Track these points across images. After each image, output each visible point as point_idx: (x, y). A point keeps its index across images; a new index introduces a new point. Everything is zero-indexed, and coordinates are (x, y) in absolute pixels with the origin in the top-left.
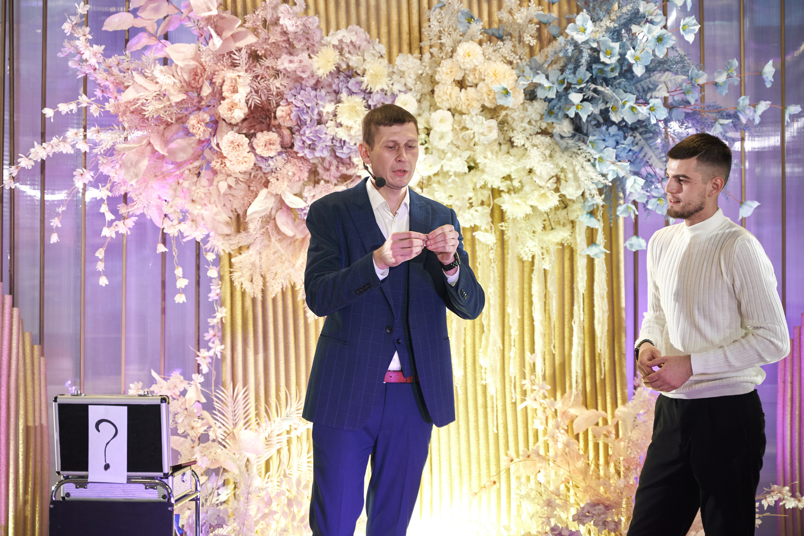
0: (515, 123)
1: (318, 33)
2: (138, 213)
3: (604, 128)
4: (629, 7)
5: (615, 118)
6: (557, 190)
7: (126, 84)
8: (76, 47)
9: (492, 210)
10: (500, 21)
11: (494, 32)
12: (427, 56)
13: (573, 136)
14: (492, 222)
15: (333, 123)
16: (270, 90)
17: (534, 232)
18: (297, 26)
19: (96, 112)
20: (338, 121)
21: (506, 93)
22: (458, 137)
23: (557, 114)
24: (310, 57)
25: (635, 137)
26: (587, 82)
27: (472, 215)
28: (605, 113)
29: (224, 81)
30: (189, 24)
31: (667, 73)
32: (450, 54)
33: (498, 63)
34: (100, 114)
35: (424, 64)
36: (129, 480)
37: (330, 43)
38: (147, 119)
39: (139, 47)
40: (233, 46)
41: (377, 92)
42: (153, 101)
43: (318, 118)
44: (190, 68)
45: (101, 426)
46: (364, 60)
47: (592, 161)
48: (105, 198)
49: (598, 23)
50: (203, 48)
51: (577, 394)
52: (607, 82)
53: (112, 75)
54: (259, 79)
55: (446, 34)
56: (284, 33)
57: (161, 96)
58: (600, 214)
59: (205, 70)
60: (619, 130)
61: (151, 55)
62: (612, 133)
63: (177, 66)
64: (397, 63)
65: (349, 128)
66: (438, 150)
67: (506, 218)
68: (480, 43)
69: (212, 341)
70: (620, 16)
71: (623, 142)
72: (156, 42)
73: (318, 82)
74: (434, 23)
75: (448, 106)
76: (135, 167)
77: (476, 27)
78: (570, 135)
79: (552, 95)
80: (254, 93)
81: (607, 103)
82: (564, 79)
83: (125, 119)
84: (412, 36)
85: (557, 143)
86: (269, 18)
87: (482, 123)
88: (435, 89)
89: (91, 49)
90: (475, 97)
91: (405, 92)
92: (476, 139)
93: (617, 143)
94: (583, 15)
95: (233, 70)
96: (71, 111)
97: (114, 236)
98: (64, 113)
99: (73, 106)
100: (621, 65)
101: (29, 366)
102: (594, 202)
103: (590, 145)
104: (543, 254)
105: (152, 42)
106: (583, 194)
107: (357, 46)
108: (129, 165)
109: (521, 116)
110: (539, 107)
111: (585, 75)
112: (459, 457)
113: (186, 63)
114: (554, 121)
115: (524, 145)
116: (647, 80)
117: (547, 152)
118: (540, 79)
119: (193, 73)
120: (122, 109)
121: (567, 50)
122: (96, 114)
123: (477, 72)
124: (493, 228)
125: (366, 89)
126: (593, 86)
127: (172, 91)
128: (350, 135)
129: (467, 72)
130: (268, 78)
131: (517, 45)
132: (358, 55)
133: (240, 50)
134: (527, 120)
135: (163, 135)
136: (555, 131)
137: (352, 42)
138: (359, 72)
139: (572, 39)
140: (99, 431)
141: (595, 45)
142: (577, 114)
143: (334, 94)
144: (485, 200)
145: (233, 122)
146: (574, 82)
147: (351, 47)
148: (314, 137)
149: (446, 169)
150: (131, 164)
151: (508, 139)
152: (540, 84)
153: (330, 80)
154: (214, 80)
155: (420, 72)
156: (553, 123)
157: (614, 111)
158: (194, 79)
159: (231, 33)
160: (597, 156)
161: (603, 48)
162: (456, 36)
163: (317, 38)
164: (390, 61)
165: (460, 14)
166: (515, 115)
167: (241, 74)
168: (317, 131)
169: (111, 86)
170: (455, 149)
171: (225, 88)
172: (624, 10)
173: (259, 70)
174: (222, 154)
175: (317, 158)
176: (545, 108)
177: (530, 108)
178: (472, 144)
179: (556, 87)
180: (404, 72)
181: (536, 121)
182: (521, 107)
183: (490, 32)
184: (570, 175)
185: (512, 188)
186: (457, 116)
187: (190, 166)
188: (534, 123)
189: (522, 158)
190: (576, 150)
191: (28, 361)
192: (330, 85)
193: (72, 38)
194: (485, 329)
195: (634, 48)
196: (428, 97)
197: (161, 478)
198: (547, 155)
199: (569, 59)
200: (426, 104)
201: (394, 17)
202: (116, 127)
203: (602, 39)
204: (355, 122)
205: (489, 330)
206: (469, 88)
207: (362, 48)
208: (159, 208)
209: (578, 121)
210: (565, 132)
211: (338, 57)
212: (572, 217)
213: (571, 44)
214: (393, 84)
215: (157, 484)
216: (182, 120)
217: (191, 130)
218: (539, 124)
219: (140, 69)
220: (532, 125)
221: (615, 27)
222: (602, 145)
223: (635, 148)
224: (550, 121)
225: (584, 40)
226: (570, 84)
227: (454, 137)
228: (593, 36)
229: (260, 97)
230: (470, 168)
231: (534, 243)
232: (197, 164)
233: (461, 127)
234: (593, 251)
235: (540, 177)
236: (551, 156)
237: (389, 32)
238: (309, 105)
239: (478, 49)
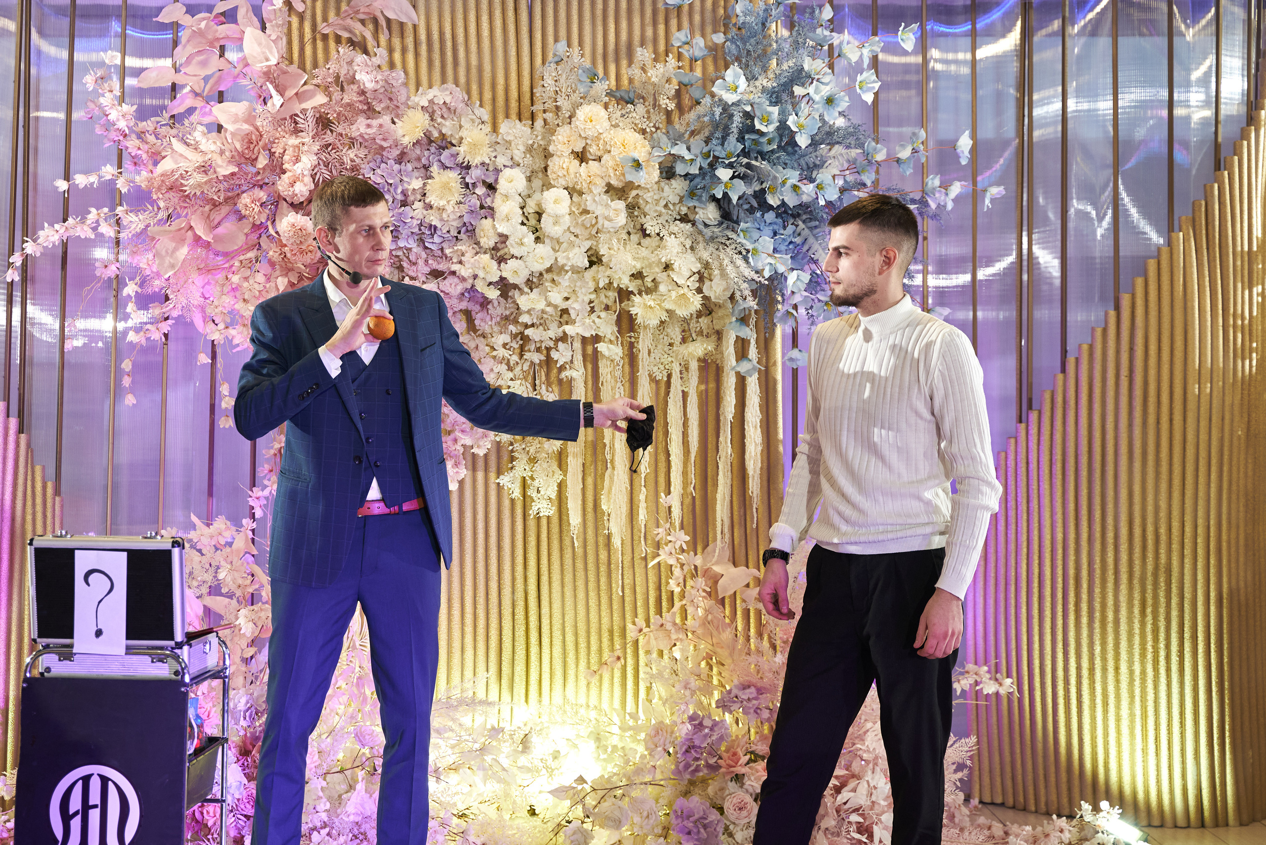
0: (648, 207)
1: (403, 91)
2: (175, 314)
3: (758, 214)
4: (791, 63)
5: (773, 201)
6: (699, 291)
7: (163, 154)
8: (100, 107)
9: (619, 316)
10: (631, 81)
11: (623, 94)
12: (539, 123)
13: (720, 224)
14: (619, 332)
15: (421, 203)
16: (343, 163)
17: (671, 345)
18: (377, 82)
19: (124, 187)
20: (427, 201)
21: (637, 165)
22: (577, 223)
23: (701, 196)
24: (394, 123)
25: (797, 226)
26: (738, 156)
27: (594, 322)
28: (760, 195)
29: (284, 152)
30: (244, 82)
31: (837, 146)
32: (568, 120)
33: (627, 131)
34: (129, 190)
35: (535, 133)
36: (129, 650)
37: (418, 104)
38: (188, 196)
39: (181, 110)
40: (297, 108)
41: (477, 166)
42: (195, 174)
43: (403, 198)
44: (243, 134)
45: (91, 578)
46: (461, 127)
47: (744, 253)
48: (133, 294)
49: (751, 82)
50: (259, 108)
51: (723, 548)
52: (763, 155)
53: (147, 143)
54: (330, 149)
55: (563, 95)
56: (363, 93)
57: (205, 168)
58: (752, 321)
59: (261, 136)
60: (776, 217)
61: (194, 118)
62: (768, 221)
63: (226, 130)
64: (501, 131)
65: (441, 210)
66: (552, 238)
67: (636, 327)
68: (606, 107)
69: (268, 477)
70: (780, 75)
71: (782, 231)
72: (203, 104)
73: (403, 154)
74: (549, 81)
75: (564, 183)
76: (171, 256)
77: (601, 87)
78: (716, 223)
79: (694, 170)
80: (322, 166)
81: (762, 183)
82: (710, 152)
83: (161, 196)
84: (522, 104)
85: (700, 232)
86: (343, 72)
87: (607, 205)
88: (549, 163)
89: (120, 108)
90: (598, 173)
91: (511, 167)
92: (599, 225)
93: (775, 234)
94: (734, 70)
95: (297, 137)
96: (92, 184)
97: (144, 342)
98: (81, 186)
99: (93, 179)
100: (781, 136)
101: (39, 508)
102: (746, 306)
103: (742, 235)
104: (681, 373)
105: (199, 103)
106: (732, 297)
107: (452, 108)
108: (163, 253)
109: (656, 197)
110: (678, 186)
111: (735, 147)
112: (576, 627)
113: (237, 126)
114: (697, 204)
115: (658, 234)
116: (813, 155)
117: (688, 243)
118: (680, 150)
119: (246, 140)
120: (156, 185)
121: (713, 115)
122: (124, 190)
123: (602, 141)
124: (620, 339)
125: (463, 163)
126: (745, 161)
127: (219, 160)
128: (442, 220)
129: (589, 142)
130: (341, 148)
131: (652, 110)
132: (453, 120)
133: (304, 111)
134: (663, 203)
135: (208, 217)
136: (697, 217)
137: (444, 103)
138: (454, 142)
139: (720, 100)
140: (88, 584)
141: (748, 108)
142: (725, 194)
143: (422, 170)
144: (610, 304)
145: (296, 201)
146: (723, 155)
147: (444, 110)
148: (398, 221)
149: (561, 261)
150: (167, 252)
151: (638, 227)
152: (679, 157)
153: (418, 152)
154: (273, 150)
155: (531, 142)
156: (695, 207)
157: (770, 192)
158: (248, 148)
159: (295, 91)
160: (750, 246)
161: (758, 113)
162: (575, 97)
163: (402, 98)
164: (495, 129)
165: (580, 71)
166: (648, 196)
167: (306, 140)
168: (401, 214)
169: (144, 156)
170: (573, 238)
171: (286, 158)
172: (785, 67)
173: (329, 138)
174: (281, 241)
175: (400, 248)
176: (686, 188)
177: (666, 188)
178: (594, 232)
179: (699, 161)
180: (509, 142)
181: (674, 204)
182: (656, 187)
183: (618, 94)
184: (717, 272)
185: (643, 289)
186: (576, 198)
187: (242, 258)
188: (671, 207)
189: (656, 250)
190: (723, 241)
191: (39, 500)
192: (419, 159)
193: (97, 94)
194: (609, 465)
195: (797, 115)
196: (540, 175)
197: (173, 648)
198: (688, 246)
199: (716, 125)
200: (537, 183)
201: (501, 80)
202: (150, 208)
203: (757, 100)
204: (448, 202)
205: (613, 468)
206: (590, 162)
207: (458, 111)
208: (203, 309)
209: (726, 206)
210: (710, 219)
211: (427, 122)
212: (717, 327)
213: (718, 106)
214: (495, 157)
215: (168, 656)
216: (232, 200)
217: (243, 212)
218: (677, 209)
219: (180, 135)
220: (670, 209)
221: (774, 88)
222: (756, 234)
223: (798, 240)
224: (691, 204)
225: (734, 101)
226: (716, 158)
227: (571, 223)
228: (746, 97)
229: (331, 172)
230: (592, 263)
231: (670, 359)
232: (251, 255)
233: (581, 210)
234: (744, 367)
235: (679, 273)
236: (692, 248)
237: (494, 99)
238: (391, 181)
239: (603, 113)
